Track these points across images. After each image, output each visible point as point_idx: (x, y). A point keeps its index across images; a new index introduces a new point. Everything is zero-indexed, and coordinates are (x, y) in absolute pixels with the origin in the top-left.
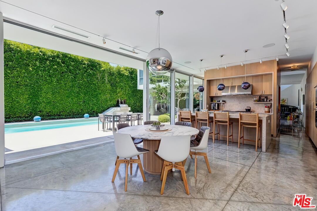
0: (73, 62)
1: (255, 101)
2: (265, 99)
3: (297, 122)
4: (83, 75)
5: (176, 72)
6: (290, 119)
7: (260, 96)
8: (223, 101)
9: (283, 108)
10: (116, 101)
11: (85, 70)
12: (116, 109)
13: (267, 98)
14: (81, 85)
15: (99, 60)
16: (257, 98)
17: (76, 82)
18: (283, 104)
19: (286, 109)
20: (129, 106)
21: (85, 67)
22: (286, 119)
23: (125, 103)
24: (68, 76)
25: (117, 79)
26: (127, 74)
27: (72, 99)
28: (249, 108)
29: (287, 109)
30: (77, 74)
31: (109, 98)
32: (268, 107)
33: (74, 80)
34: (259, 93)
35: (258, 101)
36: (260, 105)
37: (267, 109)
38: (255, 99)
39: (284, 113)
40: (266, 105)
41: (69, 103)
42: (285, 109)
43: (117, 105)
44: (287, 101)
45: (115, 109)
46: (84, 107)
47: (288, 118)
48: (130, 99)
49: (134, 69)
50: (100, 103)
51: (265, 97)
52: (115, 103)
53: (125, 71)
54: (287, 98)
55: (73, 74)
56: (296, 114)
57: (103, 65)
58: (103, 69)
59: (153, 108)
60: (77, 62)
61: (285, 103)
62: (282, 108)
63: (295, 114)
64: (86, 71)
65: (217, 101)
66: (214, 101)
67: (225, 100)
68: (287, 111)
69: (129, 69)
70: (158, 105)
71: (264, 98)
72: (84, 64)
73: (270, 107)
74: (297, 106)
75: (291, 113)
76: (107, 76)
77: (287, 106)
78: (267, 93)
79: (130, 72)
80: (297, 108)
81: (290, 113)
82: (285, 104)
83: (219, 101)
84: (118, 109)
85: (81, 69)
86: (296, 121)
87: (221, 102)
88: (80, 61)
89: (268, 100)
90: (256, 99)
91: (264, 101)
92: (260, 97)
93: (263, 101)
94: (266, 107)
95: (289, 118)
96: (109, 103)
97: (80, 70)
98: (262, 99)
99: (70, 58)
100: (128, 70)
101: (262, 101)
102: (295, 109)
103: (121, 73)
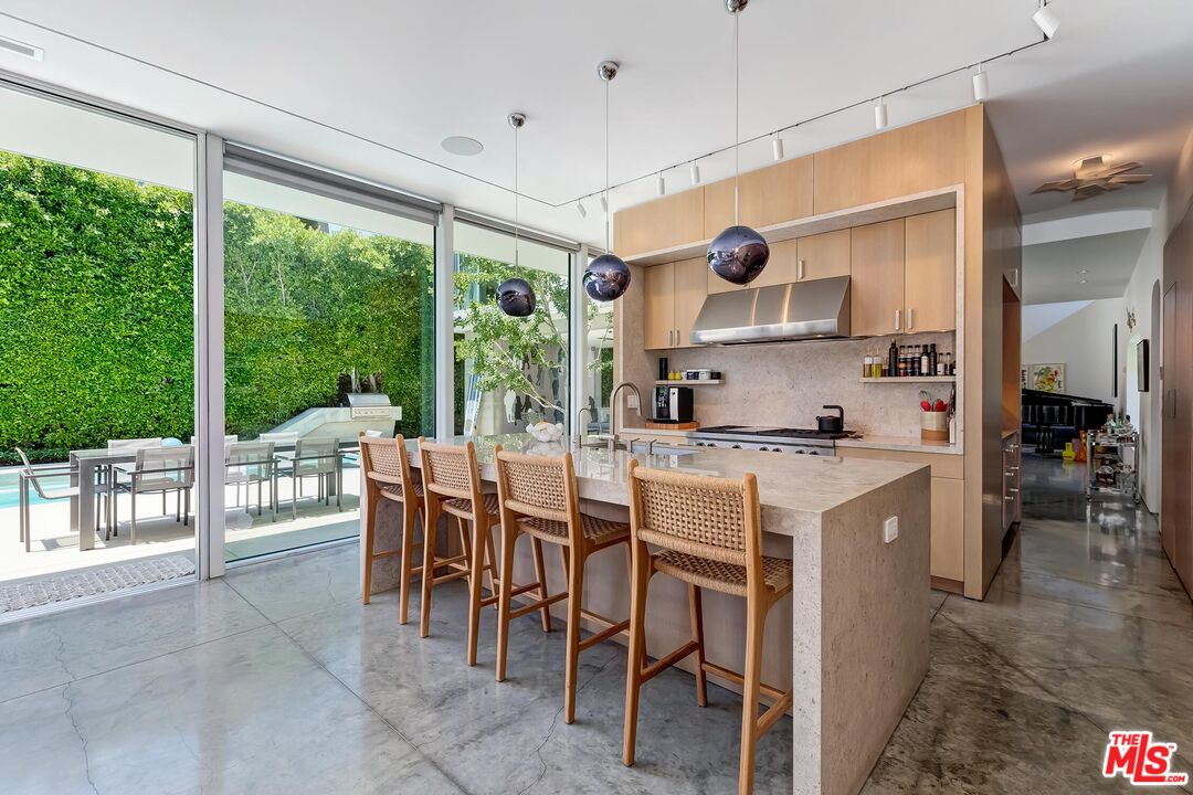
0: (102, 205)
1: (868, 371)
2: (925, 360)
3: (1111, 480)
4: (157, 263)
5: (456, 223)
6: (1079, 460)
7: (894, 345)
8: (716, 375)
9: (1044, 407)
10: (335, 381)
11: (169, 242)
12: (332, 414)
13: (931, 352)
14: (149, 308)
15: (243, 201)
16: (880, 357)
17: (122, 294)
18: (1046, 390)
19: (1056, 413)
20: (394, 403)
21: (168, 232)
22: (1061, 458)
23: (380, 389)
24: (75, 270)
25: (334, 286)
26: (380, 267)
27: (106, 372)
28: (836, 413)
29: (1061, 410)
30: (127, 261)
31: (299, 369)
32: (941, 407)
33: (112, 290)
34: (888, 327)
35: (884, 374)
36: (898, 393)
37: (932, 420)
38: (868, 361)
39: (1049, 430)
40: (925, 398)
41: (87, 391)
42: (1051, 411)
43: (340, 400)
44: (1065, 377)
45: (322, 415)
46: (173, 406)
47: (1069, 452)
48: (402, 372)
49: (415, 246)
50: (255, 390)
51: (925, 347)
52: (333, 390)
53: (375, 253)
54: (1065, 365)
55: (105, 259)
56: (1104, 441)
57: (261, 223)
58: (256, 240)
59: (495, 407)
60: (128, 208)
61: (1056, 386)
62: (1041, 409)
63: (1098, 439)
64: (176, 249)
65: (684, 374)
66: (671, 376)
67: (721, 370)
68: (1061, 421)
69: (396, 243)
70: (518, 398)
71: (917, 353)
72: (166, 217)
73: (946, 409)
74: (1106, 397)
75: (1081, 432)
76: (286, 274)
77: (1065, 401)
78: (931, 322)
79: (398, 257)
80: (1108, 409)
81: (1078, 429)
82: (1056, 389)
83: (696, 376)
84: (342, 412)
85: (147, 241)
86: (1106, 476)
87: (704, 378)
88: (142, 201)
89: (940, 367)
90: (877, 360)
91: (921, 374)
92: (894, 350)
93: (913, 374)
94: (927, 407)
95: (1073, 454)
96: (300, 391)
97: (144, 242)
98: (905, 361)
99: (90, 188)
100: (388, 248)
101: (906, 374)
102: (1098, 414)
103: (352, 259)
